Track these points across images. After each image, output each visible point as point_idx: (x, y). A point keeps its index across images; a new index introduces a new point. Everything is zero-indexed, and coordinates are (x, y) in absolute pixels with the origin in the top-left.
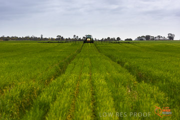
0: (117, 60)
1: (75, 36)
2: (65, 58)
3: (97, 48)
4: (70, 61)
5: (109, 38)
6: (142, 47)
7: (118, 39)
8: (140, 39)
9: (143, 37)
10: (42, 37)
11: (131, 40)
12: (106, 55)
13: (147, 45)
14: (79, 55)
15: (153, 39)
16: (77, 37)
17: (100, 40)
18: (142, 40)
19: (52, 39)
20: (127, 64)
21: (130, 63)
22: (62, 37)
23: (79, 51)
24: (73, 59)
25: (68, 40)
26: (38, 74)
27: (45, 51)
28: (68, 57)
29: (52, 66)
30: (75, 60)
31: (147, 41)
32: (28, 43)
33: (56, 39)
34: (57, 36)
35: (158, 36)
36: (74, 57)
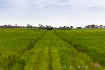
0: (68, 41)
1: (40, 25)
2: (33, 40)
3: (56, 33)
4: (36, 41)
5: (65, 26)
6: (87, 33)
7: (72, 27)
8: (87, 27)
9: (90, 25)
10: (16, 26)
11: (80, 28)
12: (61, 38)
13: (91, 32)
14: (43, 38)
15: (97, 27)
16: (42, 25)
17: (58, 28)
18: (89, 28)
19: (24, 27)
20: (74, 43)
21: (76, 43)
22: (31, 26)
23: (43, 35)
24: (38, 40)
25: (35, 28)
26: (17, 48)
27: (19, 35)
28: (35, 39)
29: (25, 44)
30: (40, 41)
31: (93, 29)
32: (7, 30)
33: (27, 27)
34: (27, 25)
35: (101, 25)
36: (39, 39)
